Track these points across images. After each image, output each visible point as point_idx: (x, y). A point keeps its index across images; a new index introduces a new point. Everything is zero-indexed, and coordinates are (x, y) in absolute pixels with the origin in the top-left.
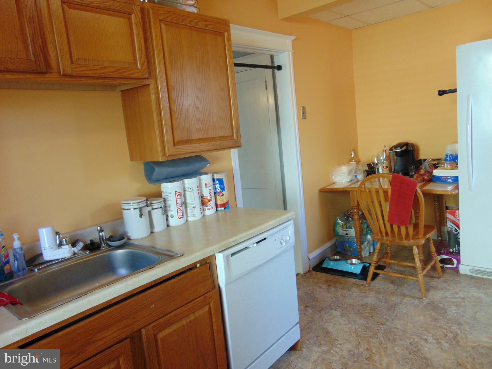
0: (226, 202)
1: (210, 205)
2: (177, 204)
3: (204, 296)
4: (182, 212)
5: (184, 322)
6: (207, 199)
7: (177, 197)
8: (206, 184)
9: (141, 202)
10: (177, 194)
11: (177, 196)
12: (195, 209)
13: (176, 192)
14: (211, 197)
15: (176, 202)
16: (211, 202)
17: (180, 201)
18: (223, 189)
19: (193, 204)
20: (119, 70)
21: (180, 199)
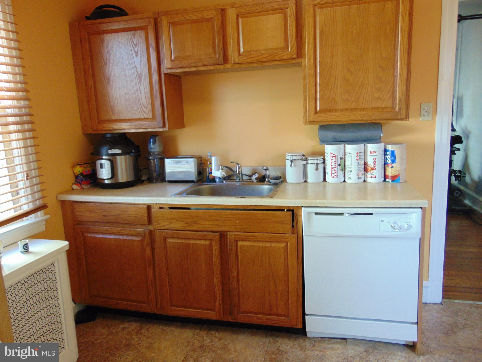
0: (395, 175)
1: (372, 173)
2: (331, 164)
3: (281, 234)
4: (336, 173)
5: (260, 244)
6: (370, 167)
7: (332, 159)
8: (371, 152)
9: (295, 155)
10: (332, 156)
11: (332, 157)
12: (351, 173)
13: (332, 154)
14: (374, 166)
15: (331, 162)
16: (374, 170)
17: (335, 162)
18: (394, 161)
19: (350, 168)
20: (271, 55)
21: (335, 161)
